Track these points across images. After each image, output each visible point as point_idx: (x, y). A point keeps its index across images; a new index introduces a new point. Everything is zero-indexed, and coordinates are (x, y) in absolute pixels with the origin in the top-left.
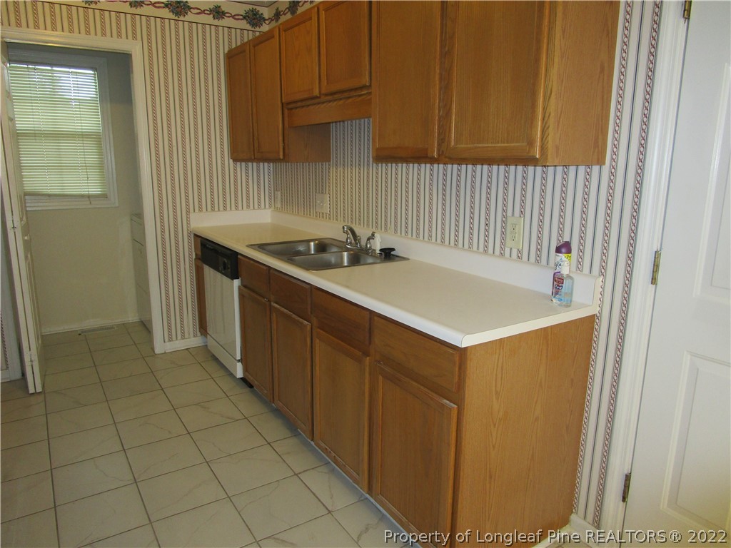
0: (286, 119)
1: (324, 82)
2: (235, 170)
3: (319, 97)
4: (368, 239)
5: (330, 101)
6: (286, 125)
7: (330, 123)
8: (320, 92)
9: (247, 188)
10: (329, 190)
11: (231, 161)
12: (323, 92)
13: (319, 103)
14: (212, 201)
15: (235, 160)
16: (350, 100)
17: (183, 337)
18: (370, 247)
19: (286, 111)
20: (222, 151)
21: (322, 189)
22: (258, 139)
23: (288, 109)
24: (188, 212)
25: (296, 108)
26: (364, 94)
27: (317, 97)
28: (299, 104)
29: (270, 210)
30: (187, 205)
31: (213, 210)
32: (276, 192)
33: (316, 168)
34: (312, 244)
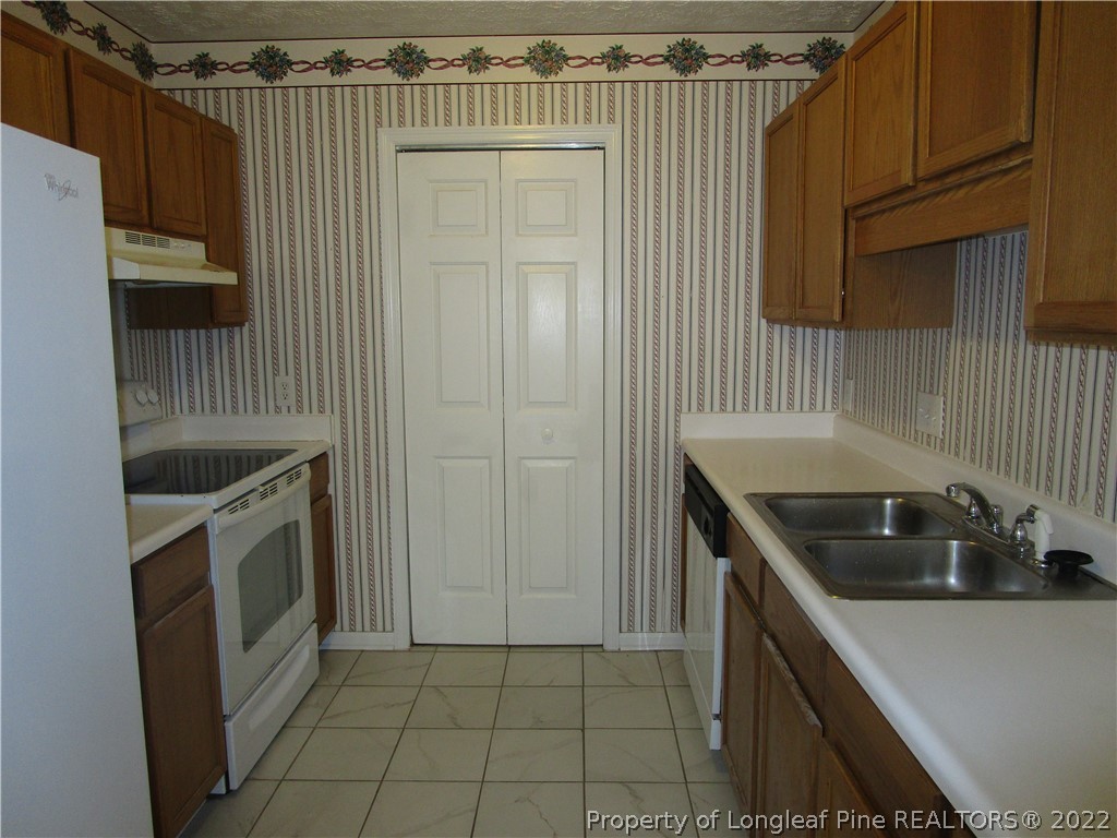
0: (851, 239)
1: (924, 152)
2: (770, 338)
3: (914, 187)
4: (1019, 520)
5: (937, 194)
6: (851, 253)
7: (955, 240)
8: (915, 175)
9: (791, 371)
10: (945, 388)
11: (763, 321)
12: (921, 174)
13: (914, 201)
14: (723, 394)
15: (771, 321)
16: (981, 187)
17: (653, 628)
18: (1024, 538)
19: (852, 224)
20: (748, 304)
21: (932, 385)
22: (803, 281)
23: (858, 220)
24: (678, 411)
25: (872, 215)
26: (1017, 167)
27: (907, 188)
28: (875, 207)
29: (834, 415)
30: (678, 399)
31: (723, 409)
32: (847, 381)
33: (921, 340)
34: (888, 502)
